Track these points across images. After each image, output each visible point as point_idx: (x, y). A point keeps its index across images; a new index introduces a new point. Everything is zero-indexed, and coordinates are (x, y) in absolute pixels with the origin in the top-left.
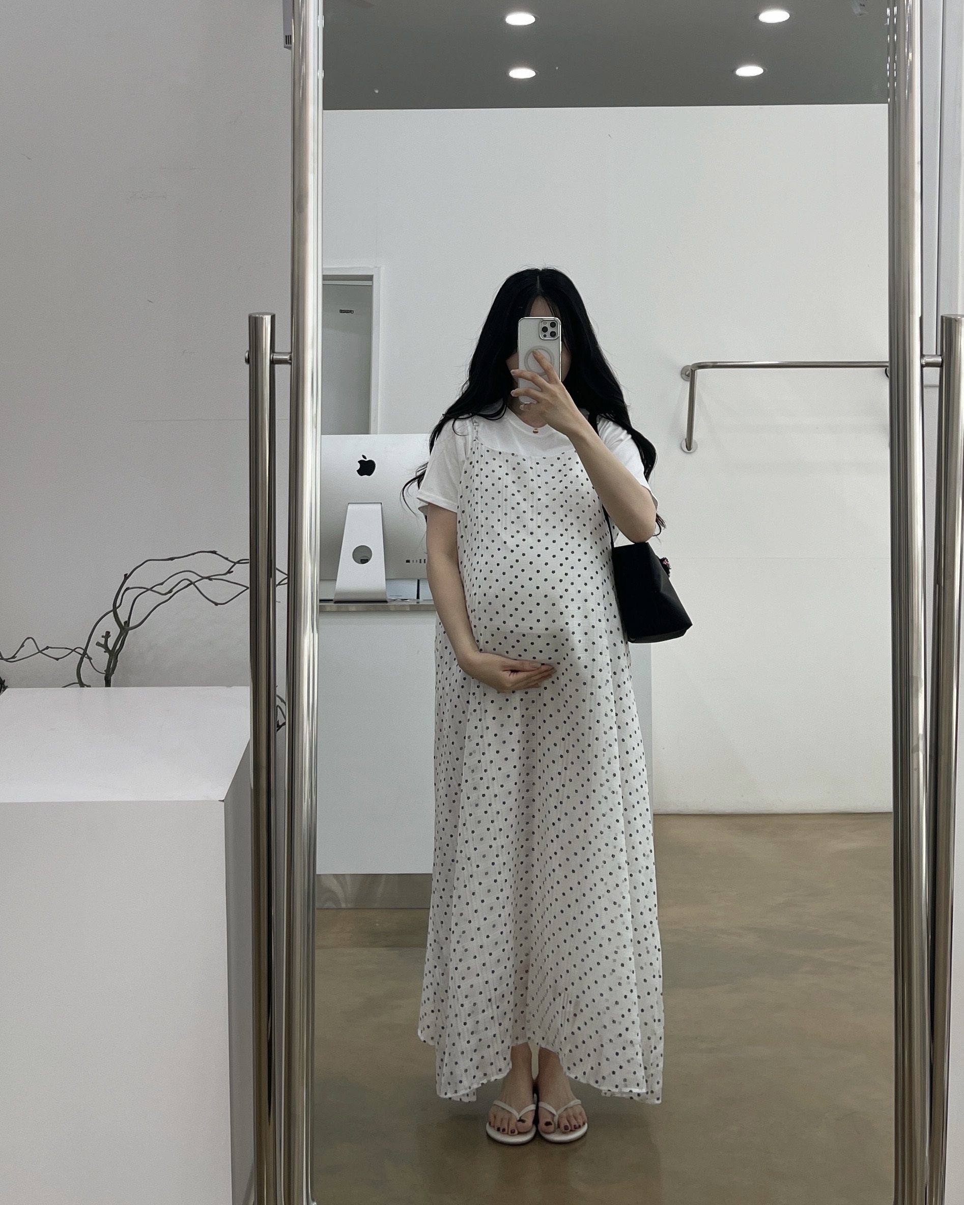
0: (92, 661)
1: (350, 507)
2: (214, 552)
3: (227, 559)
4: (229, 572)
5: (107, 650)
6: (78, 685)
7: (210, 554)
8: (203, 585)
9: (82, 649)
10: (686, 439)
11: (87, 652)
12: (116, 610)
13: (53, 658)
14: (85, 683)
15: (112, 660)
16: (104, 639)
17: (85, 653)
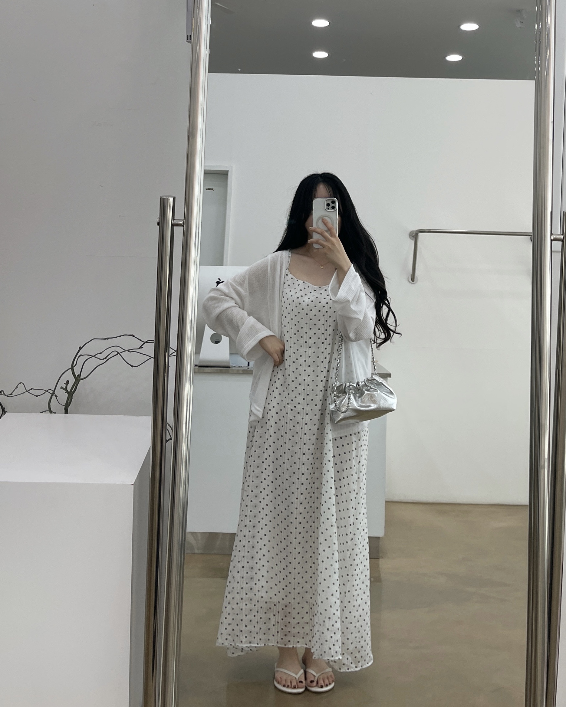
0: (57, 398)
2: (133, 336)
3: (140, 340)
4: (141, 347)
5: (67, 392)
6: (49, 412)
7: (130, 336)
8: (125, 354)
9: (52, 390)
10: (411, 275)
12: (73, 368)
13: (34, 395)
14: (52, 411)
15: (69, 398)
16: (65, 385)
17: (54, 393)
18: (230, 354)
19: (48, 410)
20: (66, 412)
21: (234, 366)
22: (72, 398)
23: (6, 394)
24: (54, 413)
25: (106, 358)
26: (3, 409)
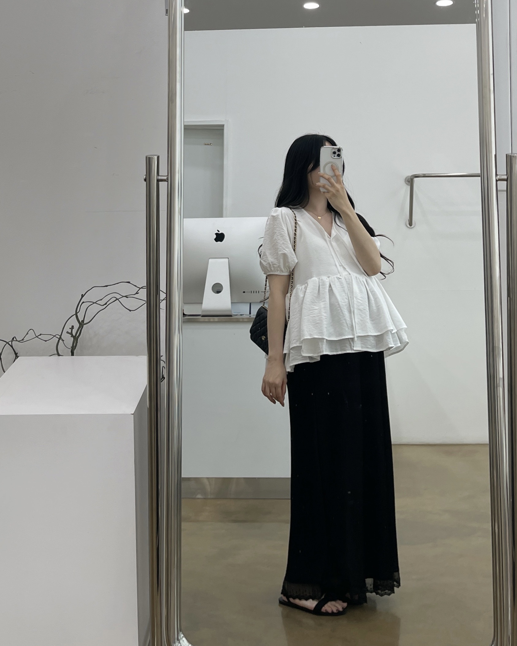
0: (64, 342)
1: (210, 260)
2: (129, 282)
3: (136, 286)
4: (137, 293)
5: (72, 336)
6: (57, 355)
7: (127, 283)
8: (123, 300)
9: (58, 335)
10: (409, 220)
11: (62, 337)
12: (77, 314)
13: (44, 340)
14: (60, 354)
15: (74, 342)
16: (71, 330)
17: (60, 338)
18: (232, 303)
19: (56, 353)
20: (73, 354)
21: (236, 315)
22: (77, 342)
23: (18, 340)
24: (62, 356)
25: (106, 304)
26: (16, 354)
